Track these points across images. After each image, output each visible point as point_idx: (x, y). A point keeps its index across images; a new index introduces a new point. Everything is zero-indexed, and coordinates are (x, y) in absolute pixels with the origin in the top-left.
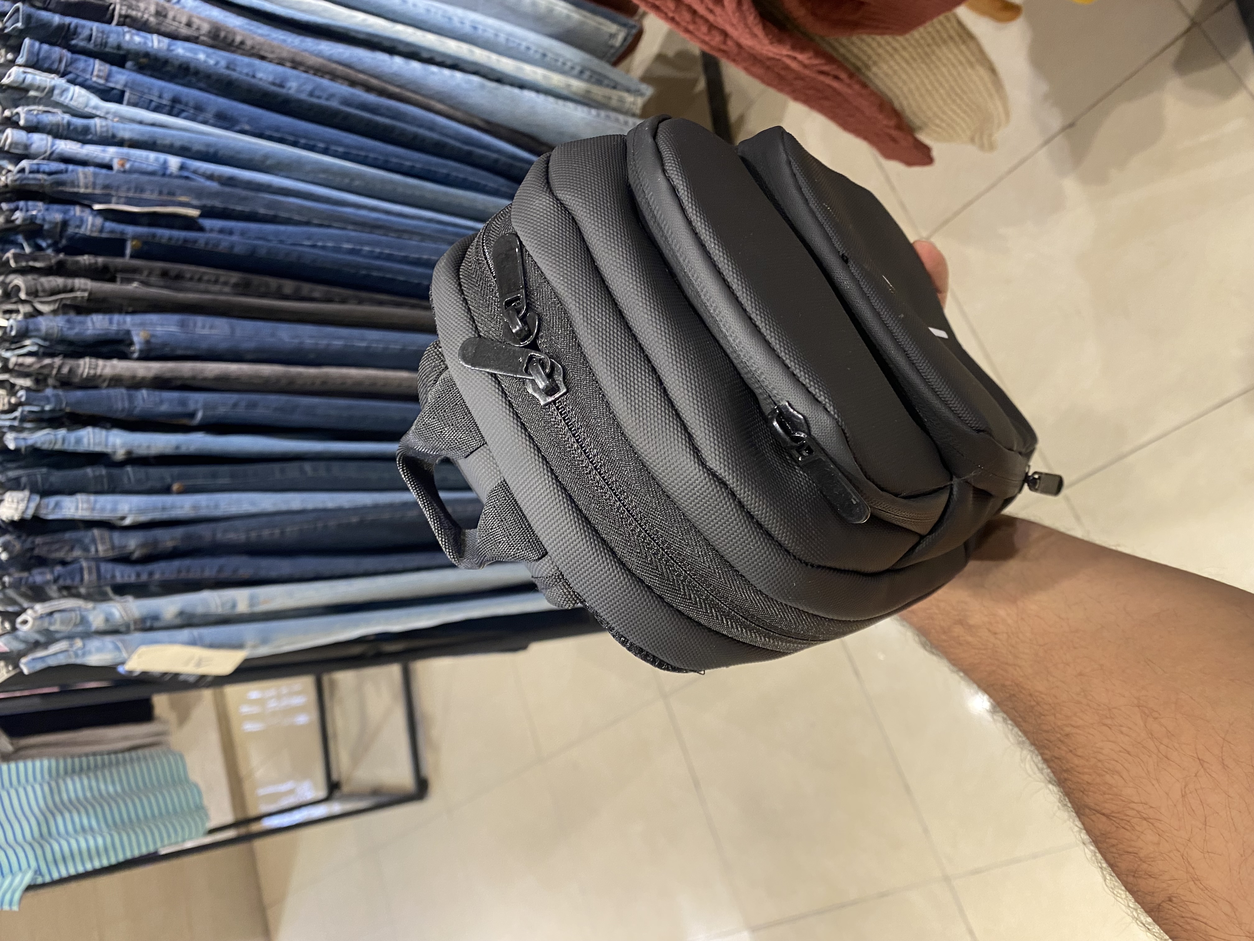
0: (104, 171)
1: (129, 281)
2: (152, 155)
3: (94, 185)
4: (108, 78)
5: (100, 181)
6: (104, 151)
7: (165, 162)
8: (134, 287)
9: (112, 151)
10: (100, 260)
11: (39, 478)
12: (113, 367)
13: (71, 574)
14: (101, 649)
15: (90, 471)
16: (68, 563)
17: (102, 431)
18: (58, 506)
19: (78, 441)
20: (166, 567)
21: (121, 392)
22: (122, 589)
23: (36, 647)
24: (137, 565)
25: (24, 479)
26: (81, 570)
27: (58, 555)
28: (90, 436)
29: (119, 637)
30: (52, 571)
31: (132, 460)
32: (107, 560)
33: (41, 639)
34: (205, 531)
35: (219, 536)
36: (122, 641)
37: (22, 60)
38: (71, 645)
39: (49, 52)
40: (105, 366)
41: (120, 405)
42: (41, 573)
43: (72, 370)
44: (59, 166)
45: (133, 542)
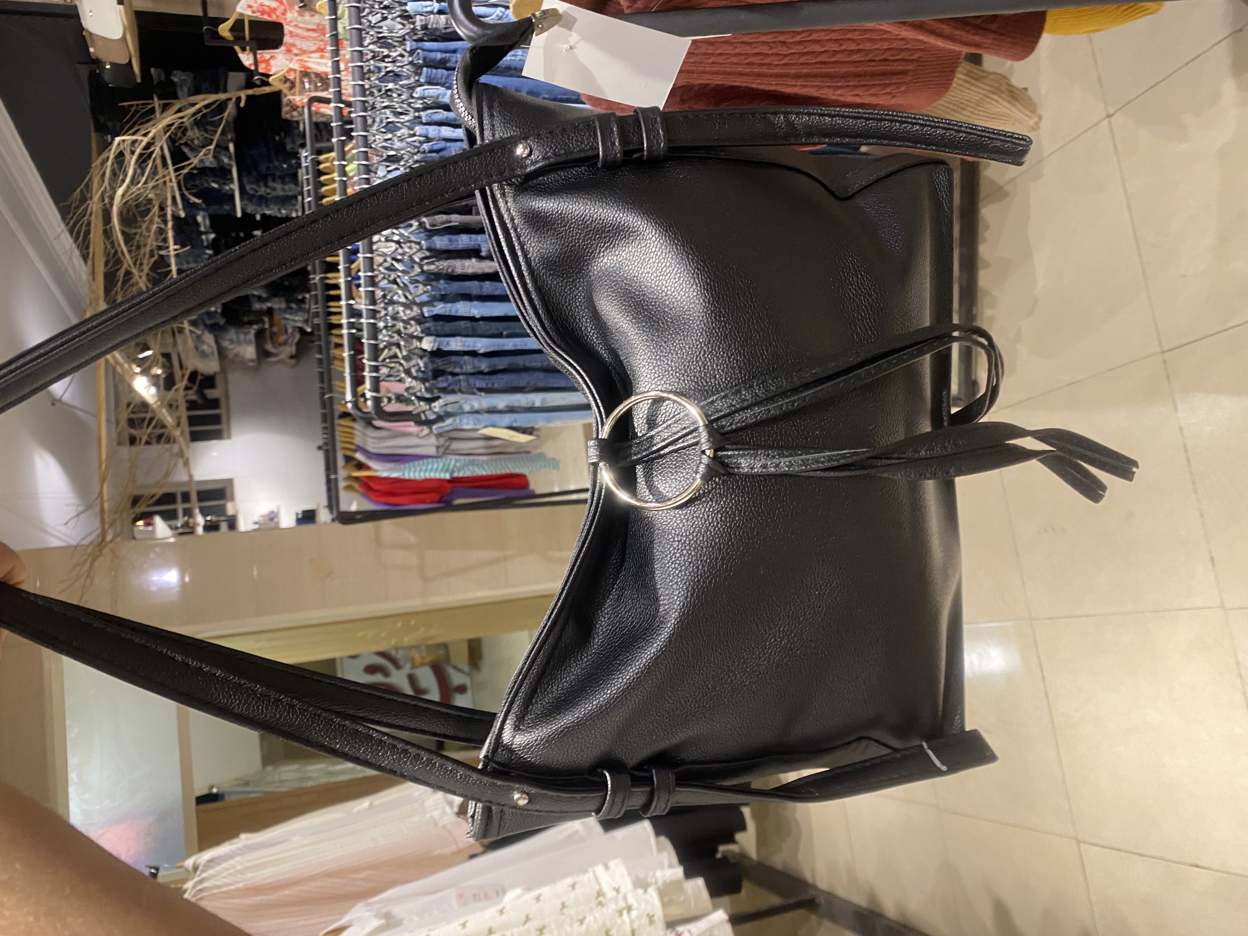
11: (439, 328)
12: (473, 267)
13: (455, 383)
14: (468, 424)
15: (462, 323)
16: (454, 374)
17: (468, 303)
18: (448, 344)
19: (457, 311)
20: (500, 381)
21: (476, 283)
22: (480, 390)
23: (440, 418)
24: (487, 377)
25: (432, 329)
26: (460, 381)
27: (449, 370)
28: (462, 308)
29: (476, 416)
30: (447, 380)
31: (483, 319)
32: (472, 374)
33: (442, 414)
34: (520, 360)
35: (527, 364)
36: (478, 420)
37: (422, 80)
38: (455, 420)
39: (436, 74)
40: (469, 266)
41: (475, 292)
42: (442, 381)
43: (453, 271)
44: (442, 144)
45: (484, 365)
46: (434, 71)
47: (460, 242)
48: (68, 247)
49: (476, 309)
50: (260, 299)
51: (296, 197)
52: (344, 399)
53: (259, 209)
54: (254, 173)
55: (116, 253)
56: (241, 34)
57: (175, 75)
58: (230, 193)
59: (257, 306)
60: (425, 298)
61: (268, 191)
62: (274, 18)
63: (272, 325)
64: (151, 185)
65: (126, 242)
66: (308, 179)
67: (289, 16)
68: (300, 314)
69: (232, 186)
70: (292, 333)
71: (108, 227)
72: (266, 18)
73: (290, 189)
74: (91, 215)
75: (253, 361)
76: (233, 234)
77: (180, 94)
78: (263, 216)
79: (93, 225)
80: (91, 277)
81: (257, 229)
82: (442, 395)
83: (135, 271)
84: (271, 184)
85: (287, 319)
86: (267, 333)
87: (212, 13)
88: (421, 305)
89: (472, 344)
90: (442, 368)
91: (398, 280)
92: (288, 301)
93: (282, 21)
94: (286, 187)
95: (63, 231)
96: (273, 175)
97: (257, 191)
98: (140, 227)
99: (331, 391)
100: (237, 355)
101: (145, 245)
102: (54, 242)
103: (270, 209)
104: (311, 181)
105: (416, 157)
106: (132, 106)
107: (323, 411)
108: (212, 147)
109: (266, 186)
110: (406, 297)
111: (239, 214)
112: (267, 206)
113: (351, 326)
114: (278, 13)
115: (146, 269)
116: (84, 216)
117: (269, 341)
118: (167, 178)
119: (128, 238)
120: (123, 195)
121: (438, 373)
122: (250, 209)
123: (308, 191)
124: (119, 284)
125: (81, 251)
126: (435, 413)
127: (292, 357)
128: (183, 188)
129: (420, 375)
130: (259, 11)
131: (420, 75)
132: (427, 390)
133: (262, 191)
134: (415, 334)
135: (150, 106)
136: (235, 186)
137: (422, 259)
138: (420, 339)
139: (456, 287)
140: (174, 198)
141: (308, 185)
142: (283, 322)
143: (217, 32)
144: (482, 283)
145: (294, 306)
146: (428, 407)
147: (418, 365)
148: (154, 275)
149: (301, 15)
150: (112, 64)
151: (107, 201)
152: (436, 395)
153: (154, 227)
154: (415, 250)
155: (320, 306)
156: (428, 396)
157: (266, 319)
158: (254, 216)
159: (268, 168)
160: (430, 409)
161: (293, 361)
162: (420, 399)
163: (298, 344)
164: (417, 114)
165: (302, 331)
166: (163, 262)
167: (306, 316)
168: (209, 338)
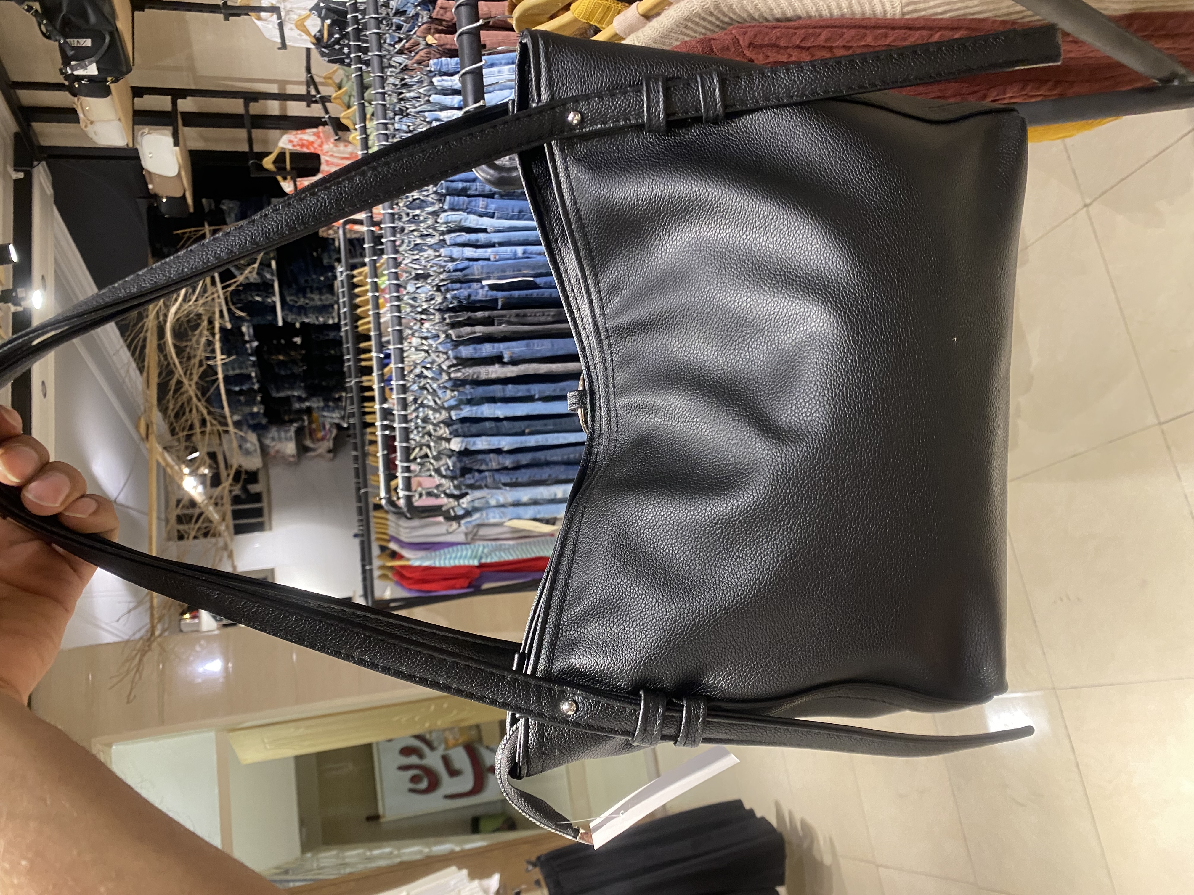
0: (486, 262)
1: (500, 324)
2: (509, 249)
3: (482, 273)
4: (486, 208)
5: (485, 271)
6: (486, 252)
7: (516, 252)
8: (503, 327)
9: (489, 250)
10: (487, 314)
11: (466, 429)
12: (496, 372)
13: (482, 479)
14: (494, 517)
15: (487, 424)
16: (480, 471)
17: (493, 405)
18: (474, 443)
19: (482, 413)
20: (524, 475)
21: (499, 387)
22: (505, 485)
23: (468, 513)
24: (511, 472)
25: (460, 430)
26: (486, 477)
27: (476, 467)
28: (487, 410)
29: (503, 509)
30: (473, 477)
31: (507, 419)
32: (497, 470)
33: (470, 509)
34: (541, 456)
35: (548, 458)
36: (503, 513)
37: (446, 207)
38: (482, 515)
39: (458, 201)
40: (492, 372)
41: (499, 395)
42: (469, 479)
43: (478, 377)
44: (466, 264)
45: (508, 462)
46: (456, 198)
47: (484, 350)
48: (126, 361)
49: (500, 411)
50: (300, 399)
51: (332, 306)
52: (378, 495)
53: (298, 318)
54: (294, 286)
55: (169, 364)
56: (283, 165)
57: (223, 204)
58: (272, 304)
59: (297, 406)
60: (453, 402)
61: (307, 301)
62: (312, 150)
63: (310, 423)
64: (201, 302)
65: (178, 354)
66: (343, 292)
67: (326, 147)
68: (337, 411)
69: (274, 299)
70: (329, 429)
71: (162, 342)
72: (305, 150)
73: (327, 299)
74: (147, 331)
75: (293, 456)
76: (275, 342)
77: (228, 220)
78: (303, 324)
79: (148, 341)
80: (145, 387)
81: (297, 336)
82: (469, 491)
83: (185, 381)
84: (309, 295)
85: (325, 417)
86: (307, 431)
87: (257, 149)
88: (450, 409)
89: (497, 443)
90: (469, 466)
91: (428, 386)
92: (326, 400)
93: (319, 152)
94: (323, 298)
95: (122, 347)
96: (311, 287)
97: (296, 302)
98: (191, 340)
99: (366, 486)
100: (278, 452)
101: (195, 356)
102: (114, 358)
103: (307, 317)
104: (346, 293)
105: (442, 276)
106: (185, 233)
107: (359, 504)
108: (256, 266)
109: (305, 297)
110: (436, 402)
111: (280, 323)
112: (306, 315)
113: (385, 427)
114: (316, 145)
115: (195, 378)
116: (141, 332)
117: (308, 437)
118: (216, 295)
119: (180, 351)
120: (176, 313)
121: (465, 471)
122: (289, 319)
123: (344, 302)
124: (171, 392)
125: (137, 364)
126: (464, 508)
127: (330, 451)
128: (230, 304)
129: (449, 473)
130: (299, 145)
131: (443, 203)
132: (455, 487)
133: (302, 301)
134: (444, 436)
135: (201, 233)
136: (277, 299)
137: (450, 367)
138: (448, 440)
139: (481, 391)
140: (221, 312)
141: (344, 297)
142: (321, 420)
143: (261, 166)
144: (504, 387)
145: (331, 404)
146: (456, 503)
147: (447, 464)
148: (203, 383)
149: (336, 146)
150: (167, 197)
151: (161, 318)
152: (464, 491)
153: (203, 340)
154: (442, 360)
155: (355, 406)
156: (456, 492)
157: (306, 418)
158: (294, 324)
159: (306, 281)
160: (459, 505)
161: (331, 455)
162: (449, 496)
163: (335, 439)
164: (441, 238)
165: (339, 427)
166: (212, 370)
167: (343, 413)
168: (252, 437)
